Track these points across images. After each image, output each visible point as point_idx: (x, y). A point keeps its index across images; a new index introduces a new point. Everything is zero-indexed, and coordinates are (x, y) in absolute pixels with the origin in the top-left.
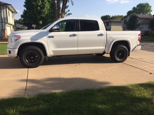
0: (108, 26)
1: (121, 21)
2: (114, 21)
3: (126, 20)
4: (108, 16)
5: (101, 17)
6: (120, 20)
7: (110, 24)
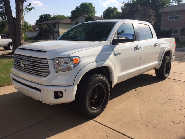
0: (56, 28)
1: (72, 23)
2: (62, 22)
3: (78, 21)
4: (49, 15)
5: (40, 16)
6: (71, 21)
7: (57, 25)
